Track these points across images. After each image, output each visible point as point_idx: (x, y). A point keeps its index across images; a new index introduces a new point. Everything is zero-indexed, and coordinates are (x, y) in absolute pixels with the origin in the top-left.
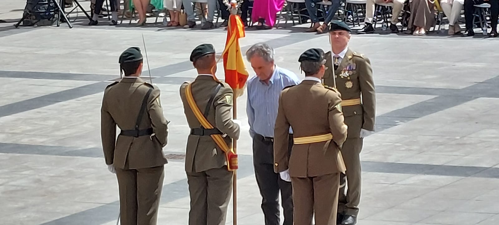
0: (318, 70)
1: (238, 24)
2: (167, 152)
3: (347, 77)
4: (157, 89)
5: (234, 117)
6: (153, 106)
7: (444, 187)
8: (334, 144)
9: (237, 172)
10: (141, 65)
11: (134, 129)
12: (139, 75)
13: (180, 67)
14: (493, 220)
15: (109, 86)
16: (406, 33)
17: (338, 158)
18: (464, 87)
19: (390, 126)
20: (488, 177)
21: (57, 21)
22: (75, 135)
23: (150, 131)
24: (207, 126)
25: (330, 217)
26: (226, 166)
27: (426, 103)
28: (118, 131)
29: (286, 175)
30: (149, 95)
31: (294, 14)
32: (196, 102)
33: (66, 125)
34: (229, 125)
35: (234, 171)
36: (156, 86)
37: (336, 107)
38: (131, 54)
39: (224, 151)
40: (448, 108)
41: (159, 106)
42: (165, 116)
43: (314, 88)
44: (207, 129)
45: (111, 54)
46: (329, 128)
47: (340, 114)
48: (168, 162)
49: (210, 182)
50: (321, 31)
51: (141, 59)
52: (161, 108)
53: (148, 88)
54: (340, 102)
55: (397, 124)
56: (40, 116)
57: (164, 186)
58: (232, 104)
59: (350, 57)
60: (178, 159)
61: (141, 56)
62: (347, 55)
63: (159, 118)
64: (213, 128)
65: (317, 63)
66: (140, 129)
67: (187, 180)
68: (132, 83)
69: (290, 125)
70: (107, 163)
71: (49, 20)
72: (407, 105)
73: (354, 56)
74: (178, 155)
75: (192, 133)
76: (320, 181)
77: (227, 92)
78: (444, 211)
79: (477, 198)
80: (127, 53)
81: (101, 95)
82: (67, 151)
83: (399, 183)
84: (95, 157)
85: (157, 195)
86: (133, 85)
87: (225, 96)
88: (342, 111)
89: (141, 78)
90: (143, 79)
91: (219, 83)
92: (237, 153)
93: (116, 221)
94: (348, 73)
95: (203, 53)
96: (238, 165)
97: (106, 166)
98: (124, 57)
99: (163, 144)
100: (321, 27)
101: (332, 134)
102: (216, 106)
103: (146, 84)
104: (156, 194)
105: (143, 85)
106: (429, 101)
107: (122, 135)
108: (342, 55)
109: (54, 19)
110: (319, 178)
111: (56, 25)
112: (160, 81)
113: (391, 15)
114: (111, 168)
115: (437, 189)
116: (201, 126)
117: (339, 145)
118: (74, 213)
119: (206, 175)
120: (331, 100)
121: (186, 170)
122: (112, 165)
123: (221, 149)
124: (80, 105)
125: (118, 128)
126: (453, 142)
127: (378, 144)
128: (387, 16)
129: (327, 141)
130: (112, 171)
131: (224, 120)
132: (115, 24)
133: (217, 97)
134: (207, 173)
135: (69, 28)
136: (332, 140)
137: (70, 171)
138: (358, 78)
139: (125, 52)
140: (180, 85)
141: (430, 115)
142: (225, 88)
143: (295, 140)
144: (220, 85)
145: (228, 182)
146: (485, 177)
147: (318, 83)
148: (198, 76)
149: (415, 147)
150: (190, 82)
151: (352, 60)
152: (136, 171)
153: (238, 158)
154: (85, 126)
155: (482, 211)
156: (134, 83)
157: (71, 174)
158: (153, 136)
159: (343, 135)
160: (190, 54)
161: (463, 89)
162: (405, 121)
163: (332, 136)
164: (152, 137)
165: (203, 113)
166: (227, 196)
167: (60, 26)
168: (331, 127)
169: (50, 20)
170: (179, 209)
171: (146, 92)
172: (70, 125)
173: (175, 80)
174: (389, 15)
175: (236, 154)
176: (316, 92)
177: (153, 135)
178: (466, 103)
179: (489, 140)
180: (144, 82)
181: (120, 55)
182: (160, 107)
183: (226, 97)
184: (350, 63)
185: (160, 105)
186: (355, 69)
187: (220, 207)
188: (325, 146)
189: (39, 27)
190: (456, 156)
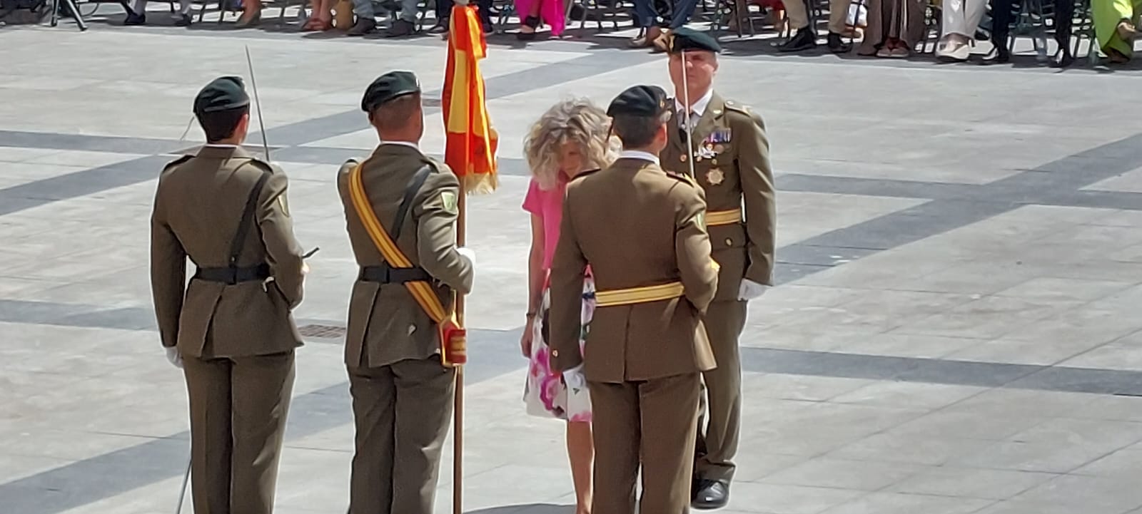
0: (653, 135)
1: (470, 26)
2: (300, 321)
3: (710, 157)
4: (280, 174)
5: (460, 242)
6: (271, 214)
7: (939, 410)
8: (687, 307)
9: (466, 369)
10: (244, 119)
11: (227, 265)
12: (240, 140)
13: (336, 124)
14: (1053, 487)
15: (169, 166)
16: (859, 54)
17: (695, 339)
18: (993, 179)
19: (816, 268)
20: (1045, 388)
21: (52, 12)
22: (89, 277)
23: (263, 271)
24: (398, 261)
25: (678, 475)
26: (440, 356)
27: (905, 214)
28: (191, 269)
29: (577, 377)
30: (261, 188)
31: (600, 7)
32: (372, 204)
33: (68, 255)
34: (449, 258)
35: (458, 367)
36: (279, 167)
37: (693, 219)
38: (222, 93)
39: (436, 319)
40: (955, 227)
41: (284, 213)
42: (296, 237)
43: (642, 175)
44: (399, 268)
45: (177, 92)
46: (678, 270)
47: (703, 236)
48: (304, 342)
49: (399, 390)
50: (663, 45)
51: (244, 103)
52: (290, 218)
53: (259, 172)
54: (702, 209)
55: (835, 263)
56: (8, 232)
57: (295, 398)
58: (456, 212)
59: (718, 112)
60: (329, 337)
61: (245, 96)
62: (710, 108)
63: (282, 243)
64: (410, 265)
65: (650, 119)
66: (240, 265)
67: (350, 385)
68: (223, 158)
69: (586, 262)
70: (164, 344)
71: (33, 11)
72: (859, 219)
73: (726, 109)
74: (327, 328)
75: (363, 276)
76: (653, 393)
77: (445, 183)
78: (939, 466)
79: (1018, 437)
80: (213, 89)
81: (151, 186)
82: (70, 314)
83: (838, 399)
84: (136, 330)
85: (277, 419)
86: (226, 163)
87: (440, 193)
88: (708, 231)
89: (245, 147)
90: (248, 150)
91: (425, 161)
92: (466, 326)
93: (183, 477)
94: (713, 149)
95: (391, 93)
96: (466, 353)
97: (161, 350)
98: (205, 98)
99: (293, 301)
100: (662, 36)
101: (683, 284)
102: (419, 216)
103: (254, 162)
104: (276, 416)
105: (249, 164)
106: (909, 212)
107: (198, 278)
108: (699, 109)
109: (45, 10)
110: (654, 385)
111: (49, 24)
112: (289, 156)
113: (824, 12)
114: (173, 357)
115: (927, 414)
116: (382, 260)
117: (700, 309)
118: (84, 458)
119: (395, 375)
120: (683, 205)
121: (346, 361)
122: (174, 348)
123: (428, 316)
124: (102, 208)
125: (189, 263)
126: (965, 308)
127: (791, 309)
128: (817, 13)
129: (671, 299)
130: (176, 363)
131: (436, 248)
132: (185, 22)
133: (421, 195)
134: (395, 371)
135: (79, 29)
136: (681, 297)
137: (75, 360)
138: (736, 162)
139: (209, 85)
140: (339, 167)
141: (913, 244)
142: (441, 174)
143: (599, 296)
144: (428, 166)
145: (443, 391)
146: (1037, 387)
147: (652, 166)
148: (380, 147)
149: (876, 318)
150: (361, 160)
151: (722, 119)
152: (229, 363)
153: (467, 337)
154: (113, 256)
155: (1028, 467)
156: (229, 158)
157: (78, 367)
158: (271, 282)
159: (708, 286)
160: (363, 95)
161: (988, 185)
162: (856, 257)
163: (682, 287)
164: (267, 284)
165: (389, 232)
166: (440, 422)
167: (58, 24)
168: (679, 267)
169: (35, 12)
170: (328, 452)
171: (256, 180)
172: (79, 254)
173: (324, 156)
174: (820, 13)
175: (462, 329)
176: (646, 186)
177: (270, 279)
178: (994, 218)
179: (1048, 303)
180: (253, 157)
181: (196, 95)
182: (288, 215)
183: (443, 194)
184: (716, 127)
185: (288, 212)
186: (729, 140)
187: (425, 449)
188: (666, 311)
189: (6, 28)
190: (971, 340)
